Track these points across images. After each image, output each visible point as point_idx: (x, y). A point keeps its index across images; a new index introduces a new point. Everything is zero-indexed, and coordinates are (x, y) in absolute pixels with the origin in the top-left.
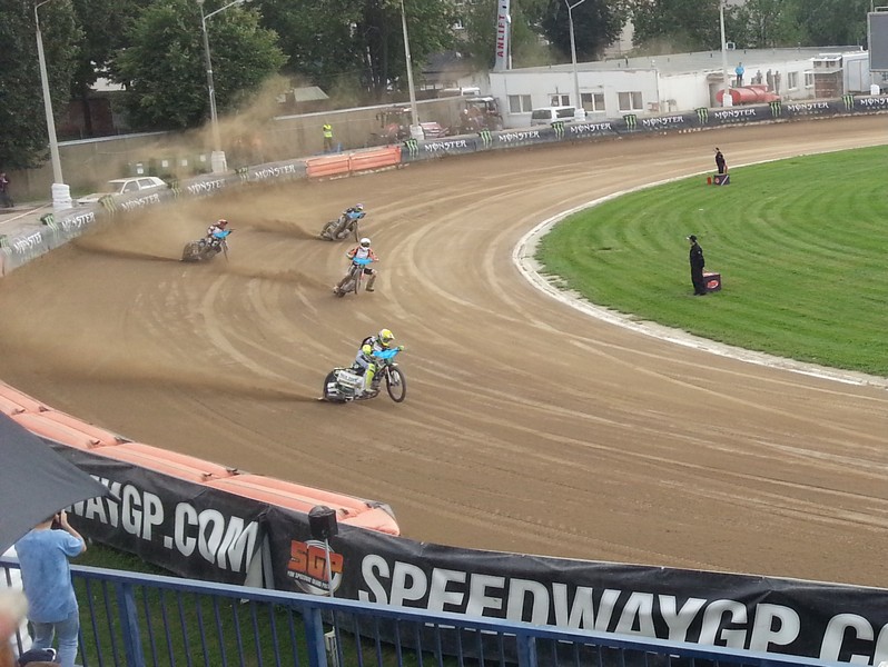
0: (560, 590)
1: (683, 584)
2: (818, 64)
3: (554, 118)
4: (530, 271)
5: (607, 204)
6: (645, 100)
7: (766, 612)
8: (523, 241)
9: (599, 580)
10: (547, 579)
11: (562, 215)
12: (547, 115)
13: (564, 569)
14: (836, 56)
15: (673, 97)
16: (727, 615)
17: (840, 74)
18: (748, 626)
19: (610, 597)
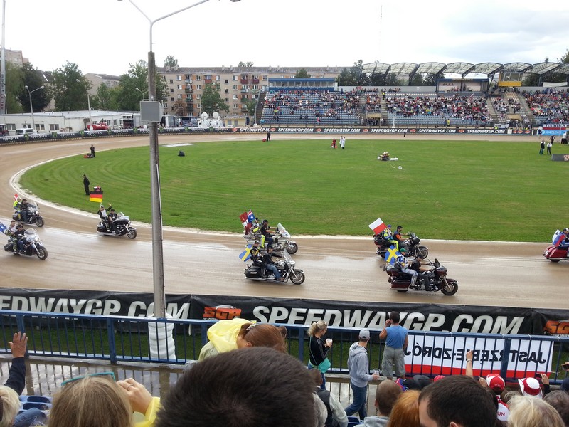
0: (32, 300)
1: (78, 295)
2: (124, 117)
3: (24, 133)
4: (17, 188)
5: (46, 164)
6: (60, 127)
7: (108, 302)
8: (13, 177)
9: (47, 295)
10: (27, 296)
11: (29, 168)
12: (22, 131)
13: (34, 292)
14: (131, 114)
15: (71, 126)
16: (95, 304)
17: (132, 121)
18: (103, 307)
19: (52, 301)
